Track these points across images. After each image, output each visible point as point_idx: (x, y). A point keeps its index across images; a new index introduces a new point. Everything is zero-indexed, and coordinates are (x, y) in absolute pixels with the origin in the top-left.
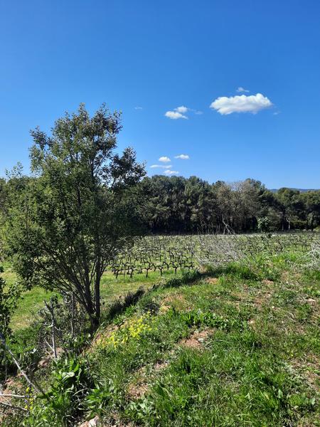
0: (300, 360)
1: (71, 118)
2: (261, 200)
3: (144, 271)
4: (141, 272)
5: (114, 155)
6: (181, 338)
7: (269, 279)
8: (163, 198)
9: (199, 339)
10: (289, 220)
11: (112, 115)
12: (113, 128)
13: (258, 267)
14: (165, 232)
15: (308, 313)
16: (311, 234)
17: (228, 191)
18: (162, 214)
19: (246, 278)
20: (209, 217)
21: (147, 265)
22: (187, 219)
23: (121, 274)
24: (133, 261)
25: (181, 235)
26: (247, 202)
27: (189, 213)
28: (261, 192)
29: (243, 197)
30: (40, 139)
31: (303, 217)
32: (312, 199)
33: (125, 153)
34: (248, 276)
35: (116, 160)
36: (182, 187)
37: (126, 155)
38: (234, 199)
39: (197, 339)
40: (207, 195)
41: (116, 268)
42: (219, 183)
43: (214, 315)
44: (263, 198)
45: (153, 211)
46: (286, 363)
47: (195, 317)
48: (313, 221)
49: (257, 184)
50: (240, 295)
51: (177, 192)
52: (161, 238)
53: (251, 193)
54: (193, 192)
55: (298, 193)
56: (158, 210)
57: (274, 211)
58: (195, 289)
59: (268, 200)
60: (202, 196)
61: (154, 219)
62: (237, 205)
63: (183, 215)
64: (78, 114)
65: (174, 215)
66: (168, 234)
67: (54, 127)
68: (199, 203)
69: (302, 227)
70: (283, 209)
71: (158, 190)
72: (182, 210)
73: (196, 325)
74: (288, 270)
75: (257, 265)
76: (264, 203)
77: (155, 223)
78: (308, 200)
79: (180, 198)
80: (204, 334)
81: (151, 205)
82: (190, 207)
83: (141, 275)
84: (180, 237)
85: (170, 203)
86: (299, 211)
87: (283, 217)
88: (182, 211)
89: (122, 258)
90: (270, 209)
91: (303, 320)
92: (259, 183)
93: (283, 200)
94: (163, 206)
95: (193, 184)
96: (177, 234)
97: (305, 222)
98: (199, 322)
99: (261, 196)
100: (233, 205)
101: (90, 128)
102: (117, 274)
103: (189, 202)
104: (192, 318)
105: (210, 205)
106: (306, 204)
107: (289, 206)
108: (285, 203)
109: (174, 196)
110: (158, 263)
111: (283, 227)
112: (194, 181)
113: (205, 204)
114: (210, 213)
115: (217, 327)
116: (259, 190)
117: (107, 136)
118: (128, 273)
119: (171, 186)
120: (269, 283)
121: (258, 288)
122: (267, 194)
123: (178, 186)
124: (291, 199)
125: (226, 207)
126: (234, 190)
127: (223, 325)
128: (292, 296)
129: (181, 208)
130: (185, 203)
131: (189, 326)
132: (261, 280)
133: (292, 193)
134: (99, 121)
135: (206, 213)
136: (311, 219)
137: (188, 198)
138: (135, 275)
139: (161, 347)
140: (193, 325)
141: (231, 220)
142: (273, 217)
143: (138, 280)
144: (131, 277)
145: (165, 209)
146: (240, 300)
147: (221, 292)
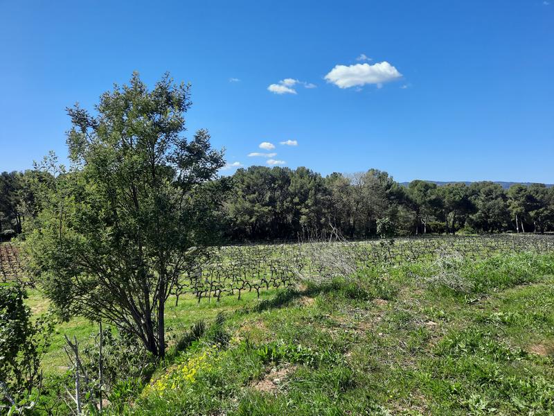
0: (403, 402)
1: (121, 91)
2: (388, 196)
3: (236, 291)
4: (232, 294)
5: (181, 138)
6: (251, 379)
7: (382, 298)
8: (263, 195)
9: (275, 380)
10: (424, 221)
11: (178, 88)
12: (180, 105)
13: (371, 282)
14: (266, 240)
15: (424, 340)
16: (452, 239)
17: (347, 185)
18: (262, 216)
19: (352, 297)
20: (323, 219)
21: (241, 283)
22: (296, 222)
23: (205, 296)
24: (222, 279)
25: (286, 243)
26: (371, 199)
27: (298, 214)
28: (389, 187)
29: (366, 193)
30: (81, 119)
31: (442, 218)
32: (452, 195)
33: (197, 137)
34: (356, 295)
35: (183, 145)
36: (288, 181)
37: (198, 140)
38: (354, 195)
39: (272, 380)
40: (319, 190)
41: (199, 289)
42: (335, 176)
43: (300, 346)
44: (391, 193)
45: (251, 213)
46: (383, 408)
47: (274, 351)
48: (454, 222)
49: (383, 176)
50: (340, 320)
51: (281, 187)
52: (261, 247)
53: (375, 188)
54: (302, 187)
55: (435, 186)
56: (257, 212)
57: (405, 210)
58: (282, 313)
59: (396, 196)
60: (313, 192)
61: (252, 223)
62: (358, 203)
63: (290, 218)
64: (130, 86)
65: (279, 217)
66: (271, 242)
67: (98, 103)
68: (309, 202)
69: (442, 231)
70: (416, 207)
71: (257, 185)
72: (288, 210)
73: (274, 361)
74: (408, 285)
75: (369, 279)
76: (392, 200)
77: (254, 228)
78: (447, 195)
79: (286, 195)
80: (283, 373)
81: (248, 205)
82: (299, 207)
83: (233, 297)
84: (285, 246)
85: (272, 202)
86: (436, 210)
87: (417, 217)
88: (288, 213)
89: (208, 275)
90: (400, 208)
91: (414, 350)
92: (385, 174)
93: (416, 196)
94: (263, 206)
95: (301, 177)
96: (283, 243)
97: (445, 224)
98: (279, 357)
99: (388, 191)
100: (353, 203)
101: (147, 104)
102: (200, 297)
103: (296, 200)
104: (270, 352)
105: (324, 204)
106: (445, 200)
107: (423, 203)
108: (419, 201)
109: (278, 193)
110: (256, 281)
111: (417, 230)
112: (303, 173)
113: (316, 203)
114: (324, 214)
115: (302, 363)
116: (385, 184)
117: (171, 115)
118: (215, 296)
119: (273, 180)
120: (382, 303)
121: (366, 309)
122: (395, 189)
123: (282, 180)
124: (425, 195)
125: (344, 205)
126: (354, 183)
127: (310, 359)
128: (407, 319)
129: (288, 208)
130: (291, 201)
131: (265, 363)
132: (371, 299)
133: (427, 187)
134: (161, 95)
135: (319, 214)
136: (452, 220)
137: (295, 195)
138: (224, 297)
139: (221, 393)
140: (270, 361)
141: (351, 222)
142: (404, 217)
143: (226, 304)
144: (218, 300)
145: (266, 209)
146: (339, 326)
147: (315, 317)
